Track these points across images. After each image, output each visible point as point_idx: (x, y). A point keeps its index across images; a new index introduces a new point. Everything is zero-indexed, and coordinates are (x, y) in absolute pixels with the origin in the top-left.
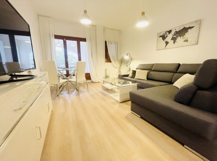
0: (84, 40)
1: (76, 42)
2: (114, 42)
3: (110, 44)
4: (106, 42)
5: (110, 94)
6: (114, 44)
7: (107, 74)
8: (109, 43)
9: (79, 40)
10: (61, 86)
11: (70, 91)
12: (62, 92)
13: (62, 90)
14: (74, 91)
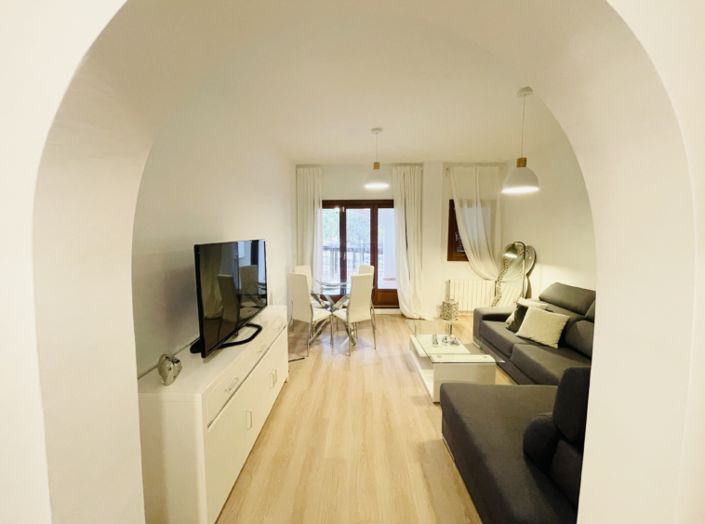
0: (389, 204)
1: (369, 210)
2: (481, 201)
3: (465, 206)
4: (452, 203)
5: (423, 368)
6: (479, 204)
7: (451, 297)
8: (461, 206)
9: (375, 205)
10: (320, 323)
11: (338, 338)
12: (321, 337)
13: (321, 332)
14: (345, 338)
